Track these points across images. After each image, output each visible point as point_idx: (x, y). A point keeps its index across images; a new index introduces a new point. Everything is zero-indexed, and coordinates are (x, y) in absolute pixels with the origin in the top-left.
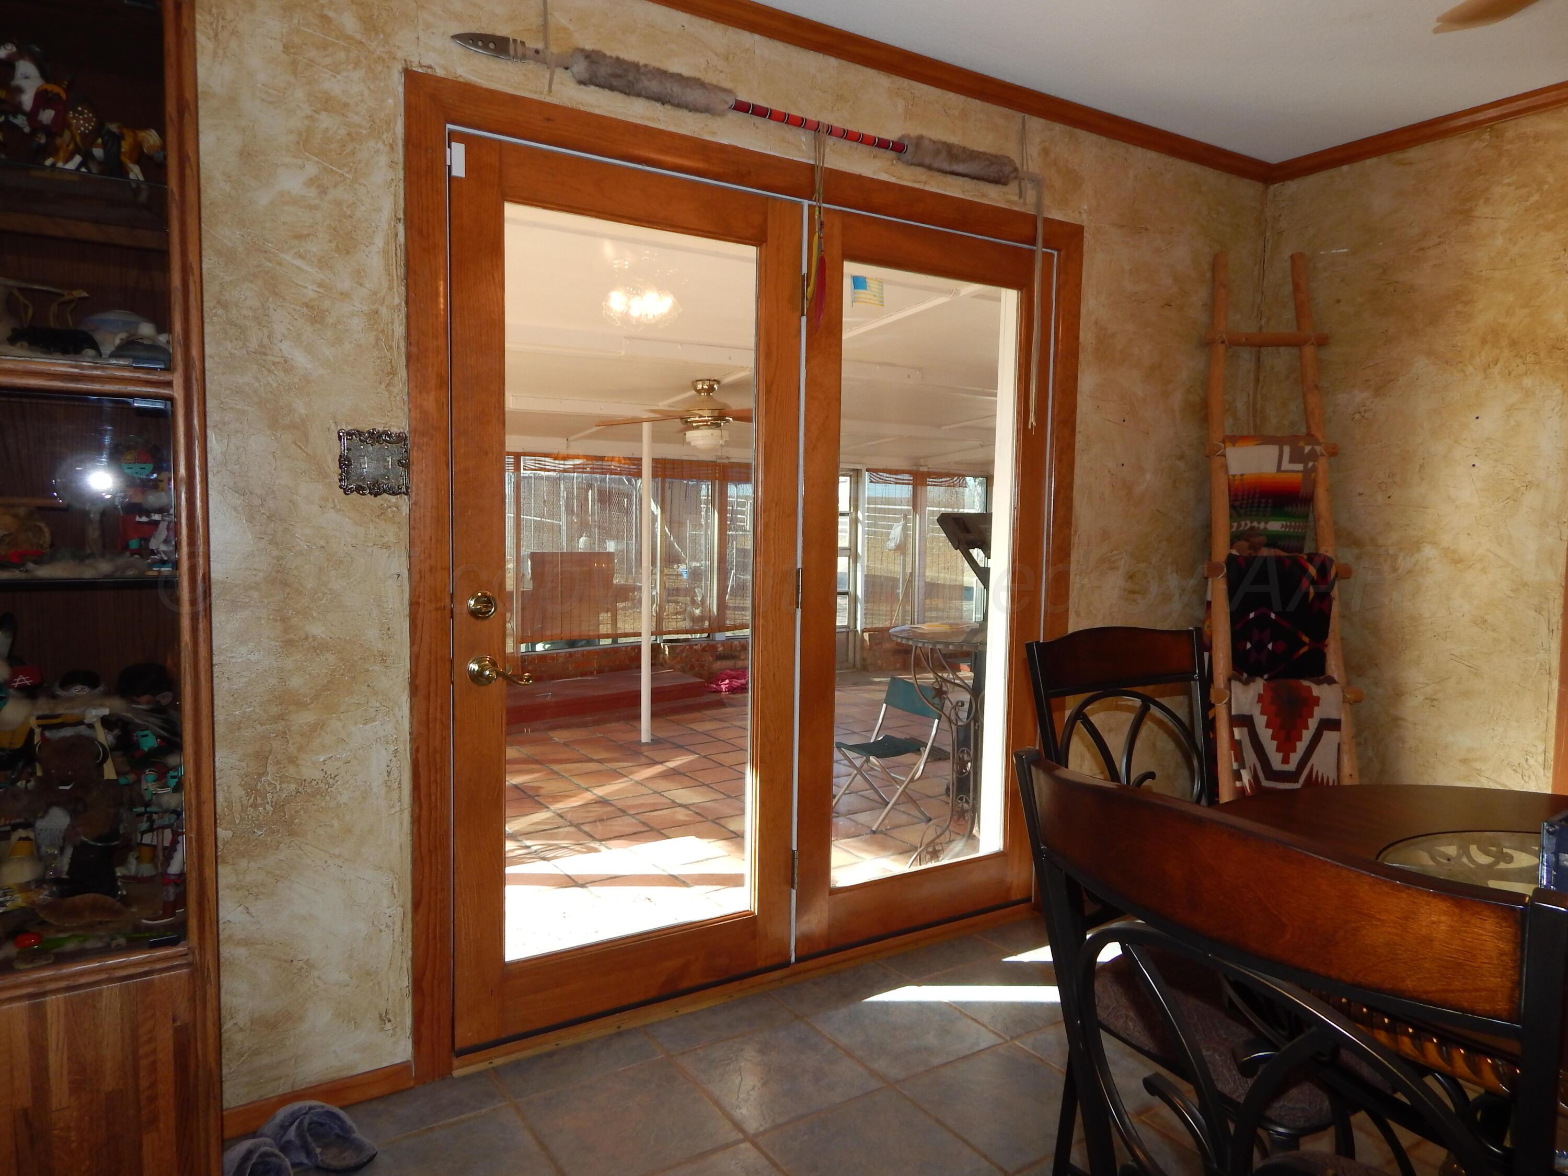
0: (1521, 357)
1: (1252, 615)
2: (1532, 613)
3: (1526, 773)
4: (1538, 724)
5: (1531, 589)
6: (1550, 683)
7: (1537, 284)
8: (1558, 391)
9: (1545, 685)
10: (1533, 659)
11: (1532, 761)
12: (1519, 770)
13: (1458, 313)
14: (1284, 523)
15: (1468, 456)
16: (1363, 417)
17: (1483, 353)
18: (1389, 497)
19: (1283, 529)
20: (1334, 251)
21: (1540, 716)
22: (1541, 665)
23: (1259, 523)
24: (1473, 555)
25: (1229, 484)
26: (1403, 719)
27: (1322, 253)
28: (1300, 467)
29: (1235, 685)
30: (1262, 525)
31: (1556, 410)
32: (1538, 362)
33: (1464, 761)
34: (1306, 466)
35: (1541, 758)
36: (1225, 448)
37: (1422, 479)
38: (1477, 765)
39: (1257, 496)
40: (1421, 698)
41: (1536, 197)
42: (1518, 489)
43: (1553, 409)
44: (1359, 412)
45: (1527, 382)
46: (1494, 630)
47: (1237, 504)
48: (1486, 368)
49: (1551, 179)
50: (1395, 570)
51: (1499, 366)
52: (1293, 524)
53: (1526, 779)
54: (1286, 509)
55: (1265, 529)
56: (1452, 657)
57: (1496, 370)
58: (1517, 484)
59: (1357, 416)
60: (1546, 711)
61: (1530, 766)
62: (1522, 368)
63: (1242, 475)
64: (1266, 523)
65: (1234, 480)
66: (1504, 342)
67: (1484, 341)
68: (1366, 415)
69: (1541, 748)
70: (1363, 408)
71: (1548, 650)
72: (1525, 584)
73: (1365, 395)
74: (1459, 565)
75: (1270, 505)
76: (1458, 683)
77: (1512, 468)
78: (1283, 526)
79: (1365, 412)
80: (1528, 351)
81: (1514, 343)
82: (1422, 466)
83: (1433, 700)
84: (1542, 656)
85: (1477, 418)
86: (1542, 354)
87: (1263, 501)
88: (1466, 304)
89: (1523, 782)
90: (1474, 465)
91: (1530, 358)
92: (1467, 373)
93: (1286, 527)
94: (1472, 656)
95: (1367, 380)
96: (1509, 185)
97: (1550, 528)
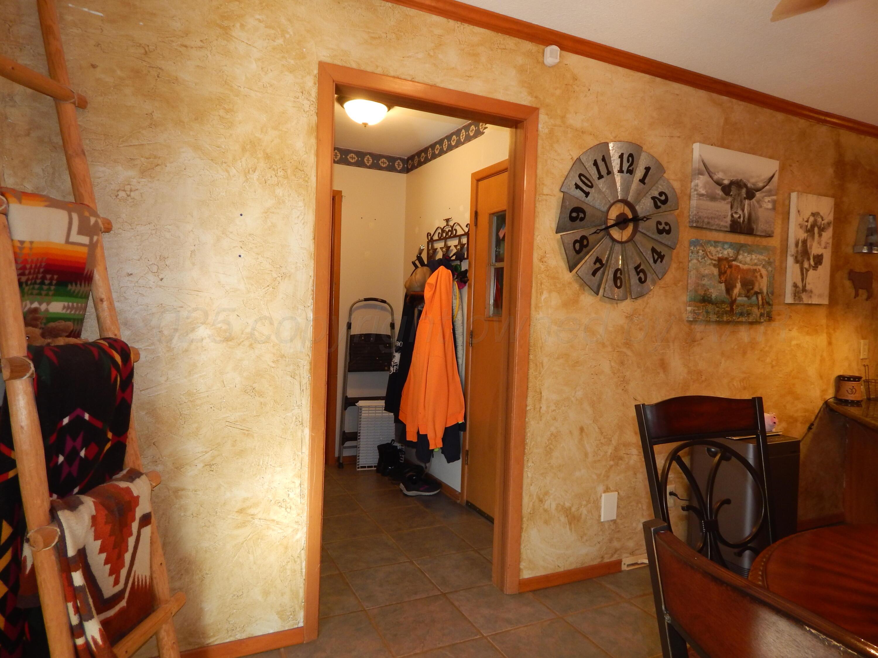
0: (274, 170)
1: (66, 421)
2: (289, 378)
3: (288, 505)
4: (296, 465)
5: (287, 360)
6: (303, 431)
7: (283, 113)
8: (301, 204)
9: (299, 434)
10: (289, 414)
11: (292, 495)
12: (283, 505)
13: (221, 118)
14: (66, 304)
15: (234, 247)
16: (128, 196)
17: (244, 160)
18: (162, 280)
19: (64, 311)
20: (86, 10)
21: (297, 458)
22: (296, 418)
23: (40, 303)
24: (242, 334)
25: (15, 254)
26: (183, 490)
27: (70, 5)
28: (85, 240)
29: (63, 515)
30: (43, 307)
31: (301, 218)
32: (286, 177)
33: (241, 511)
34: (91, 240)
35: (298, 491)
36: (8, 203)
37: (194, 264)
38: (252, 511)
39: (42, 270)
40: (200, 466)
41: (280, 41)
42: (276, 278)
43: (298, 217)
44: (124, 191)
45: (279, 191)
46: (261, 396)
47: (24, 279)
48: (246, 173)
49: (291, 31)
50: (170, 349)
51: (257, 173)
52: (75, 304)
53: (288, 510)
54: (70, 287)
55: (47, 310)
56: (227, 424)
57: (255, 176)
58: (275, 275)
59: (122, 194)
60: (300, 453)
61: (291, 499)
62: (275, 179)
63: (31, 243)
64: (48, 304)
65: (21, 249)
66: (260, 155)
67: (244, 149)
68: (132, 194)
69: (298, 482)
70: (129, 187)
71: (300, 406)
72: (283, 356)
73: (131, 173)
74: (230, 343)
75: (54, 282)
76: (233, 446)
77: (271, 261)
78: (64, 307)
79: (131, 191)
80: (279, 167)
81: (267, 157)
82: (193, 252)
83: (211, 465)
84: (296, 411)
85: (241, 215)
86: (289, 171)
87: (48, 276)
88: (227, 111)
89: (286, 513)
90: (240, 256)
91: (281, 173)
92: (231, 174)
93: (68, 308)
94: (244, 420)
95: (131, 159)
96: (260, 21)
97: (300, 311)
